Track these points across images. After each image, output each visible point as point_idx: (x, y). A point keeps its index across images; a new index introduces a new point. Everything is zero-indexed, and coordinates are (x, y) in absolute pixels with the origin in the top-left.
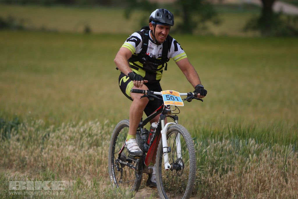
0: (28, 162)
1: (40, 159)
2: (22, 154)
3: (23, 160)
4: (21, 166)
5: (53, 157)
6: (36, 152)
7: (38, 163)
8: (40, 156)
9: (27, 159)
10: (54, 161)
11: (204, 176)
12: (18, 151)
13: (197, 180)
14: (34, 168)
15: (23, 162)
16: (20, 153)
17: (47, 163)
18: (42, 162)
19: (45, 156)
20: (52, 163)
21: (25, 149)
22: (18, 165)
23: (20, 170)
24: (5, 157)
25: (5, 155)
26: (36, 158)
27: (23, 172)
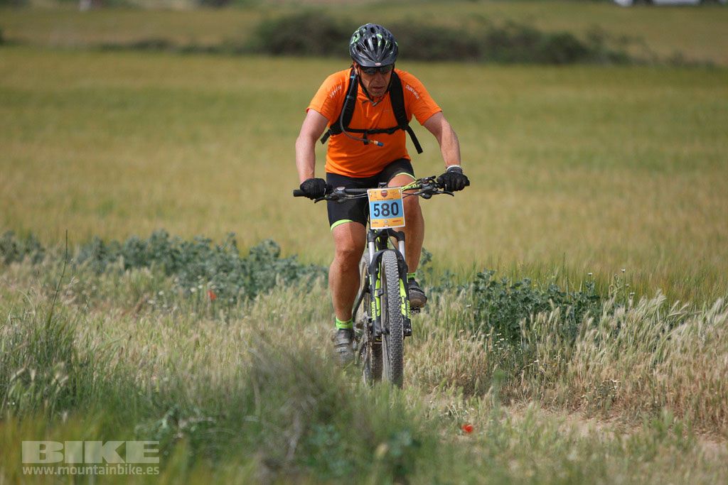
0: (618, 395)
1: (647, 386)
2: (604, 373)
3: (605, 389)
4: (600, 403)
5: (680, 381)
7: (643, 398)
8: (648, 379)
9: (616, 387)
10: (682, 390)
14: (633, 408)
15: (607, 395)
16: (600, 372)
17: (666, 398)
18: (654, 392)
19: (660, 378)
20: (679, 396)
21: (611, 361)
22: (593, 400)
23: (599, 414)
24: (561, 380)
25: (561, 376)
26: (637, 384)
27: (606, 419)
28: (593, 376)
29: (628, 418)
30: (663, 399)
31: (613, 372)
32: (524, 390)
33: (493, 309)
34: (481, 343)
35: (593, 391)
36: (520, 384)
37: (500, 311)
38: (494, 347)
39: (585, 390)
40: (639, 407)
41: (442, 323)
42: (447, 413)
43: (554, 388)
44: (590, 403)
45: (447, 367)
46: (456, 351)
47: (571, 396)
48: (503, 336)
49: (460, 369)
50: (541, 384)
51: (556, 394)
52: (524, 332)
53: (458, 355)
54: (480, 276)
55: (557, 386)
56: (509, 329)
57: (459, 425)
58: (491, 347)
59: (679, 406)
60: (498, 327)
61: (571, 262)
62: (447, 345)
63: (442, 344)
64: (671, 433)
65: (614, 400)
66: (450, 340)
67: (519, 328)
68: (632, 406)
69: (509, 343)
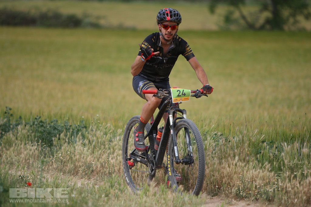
0: (94, 168)
1: (106, 165)
2: (88, 159)
3: (89, 166)
4: (87, 172)
6: (102, 157)
7: (105, 170)
9: (93, 165)
11: (282, 182)
12: (84, 157)
13: (274, 187)
15: (90, 169)
16: (86, 159)
17: (115, 170)
18: (109, 167)
19: (112, 161)
20: (120, 168)
21: (91, 155)
22: (84, 171)
23: (86, 177)
24: (70, 162)
25: (70, 161)
26: (102, 164)
27: (89, 179)
28: (84, 160)
29: (98, 179)
30: (113, 170)
31: (92, 159)
32: (54, 167)
33: (41, 132)
34: (36, 147)
35: (84, 167)
36: (52, 165)
37: (44, 133)
38: (42, 149)
39: (80, 167)
40: (103, 174)
41: (19, 139)
42: (21, 178)
43: (67, 166)
44: (83, 172)
45: (21, 158)
46: (25, 151)
47: (75, 169)
48: (45, 144)
49: (27, 158)
50: (61, 164)
51: (68, 168)
52: (54, 142)
53: (25, 153)
54: (36, 119)
55: (69, 165)
56: (48, 141)
57: (26, 183)
58: (40, 149)
59: (120, 173)
60: (43, 140)
61: (75, 112)
62: (21, 148)
63: (19, 148)
64: (116, 185)
65: (93, 171)
66: (22, 146)
67: (52, 140)
68: (100, 173)
69: (48, 147)
